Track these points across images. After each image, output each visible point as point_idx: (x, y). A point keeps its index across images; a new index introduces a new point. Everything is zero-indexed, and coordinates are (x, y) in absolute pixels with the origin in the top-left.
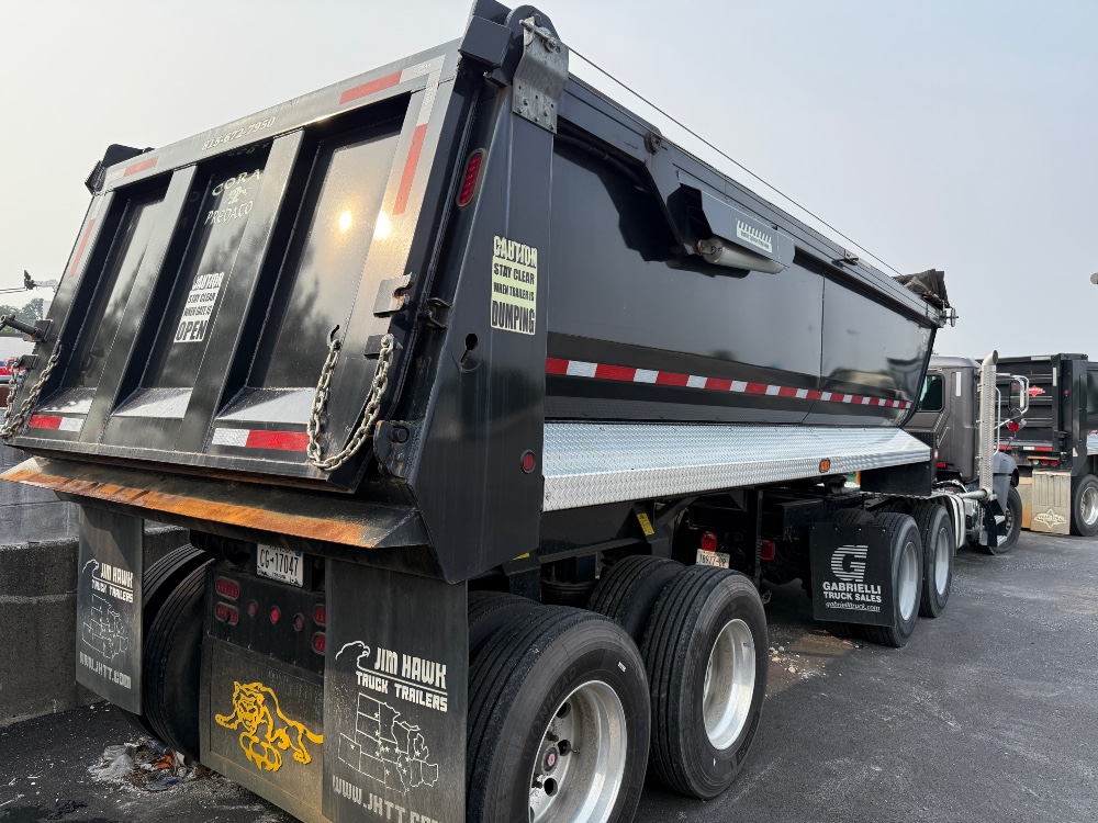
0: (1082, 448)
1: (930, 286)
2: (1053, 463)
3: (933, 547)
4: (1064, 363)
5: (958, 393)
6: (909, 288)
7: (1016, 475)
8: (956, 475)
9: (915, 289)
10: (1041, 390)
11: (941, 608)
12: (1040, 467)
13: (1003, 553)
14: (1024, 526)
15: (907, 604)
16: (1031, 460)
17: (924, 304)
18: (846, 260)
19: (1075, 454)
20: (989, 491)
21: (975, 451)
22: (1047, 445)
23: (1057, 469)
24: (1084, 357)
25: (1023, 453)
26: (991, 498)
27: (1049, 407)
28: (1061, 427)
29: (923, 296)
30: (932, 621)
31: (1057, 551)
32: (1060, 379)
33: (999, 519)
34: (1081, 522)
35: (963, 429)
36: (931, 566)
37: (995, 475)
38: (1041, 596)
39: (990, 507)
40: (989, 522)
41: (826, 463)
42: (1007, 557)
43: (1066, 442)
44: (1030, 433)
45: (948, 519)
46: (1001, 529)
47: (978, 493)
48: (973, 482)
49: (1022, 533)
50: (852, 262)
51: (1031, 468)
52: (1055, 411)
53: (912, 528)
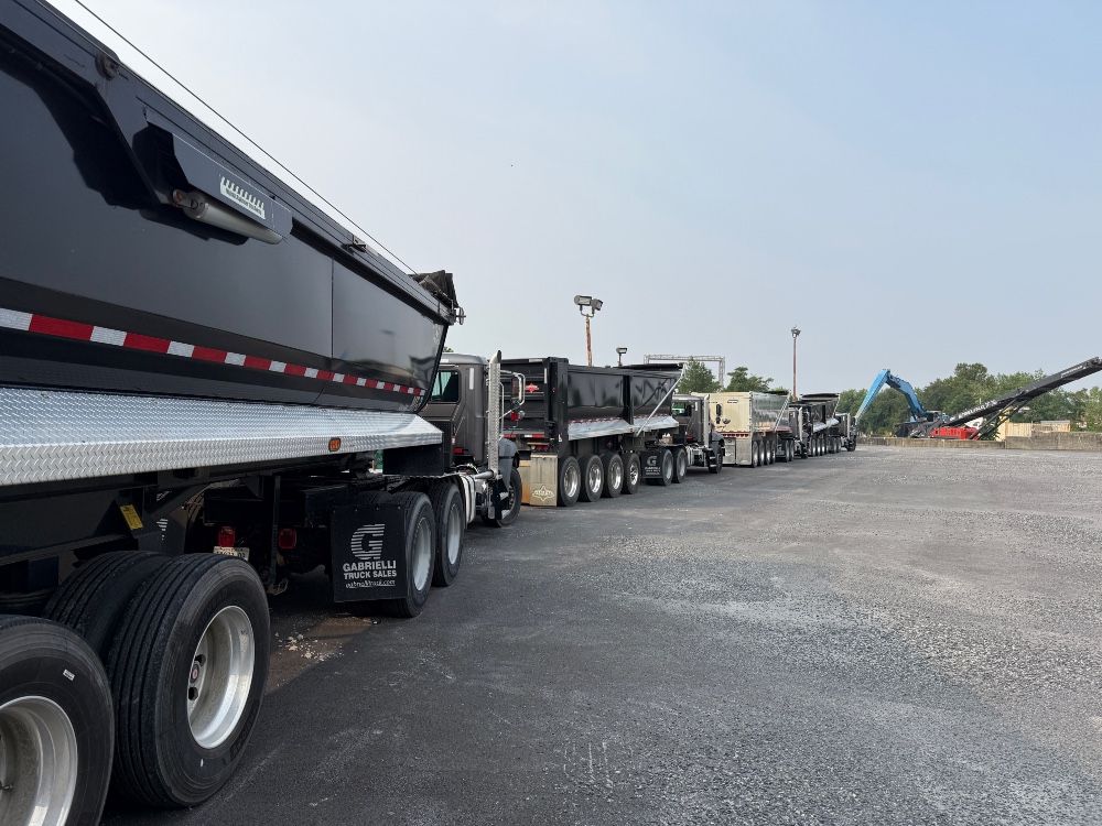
0: (565, 436)
1: (440, 285)
2: (546, 447)
3: (445, 521)
4: (552, 364)
5: (471, 387)
6: (423, 285)
7: (517, 458)
8: (470, 459)
9: (427, 287)
10: (536, 387)
11: (453, 576)
12: (537, 452)
13: (507, 525)
14: (523, 501)
15: (421, 576)
16: (530, 446)
17: (436, 302)
18: (354, 245)
19: (560, 440)
20: (495, 471)
21: (484, 438)
22: (541, 433)
23: (548, 452)
24: (566, 361)
25: (524, 440)
26: (498, 477)
27: (542, 401)
28: (551, 418)
29: (434, 293)
30: (445, 589)
31: (547, 520)
32: (549, 378)
33: (503, 495)
34: (565, 494)
35: (475, 418)
36: (444, 539)
37: (500, 458)
38: (532, 558)
39: (496, 486)
40: (495, 498)
41: (335, 442)
42: (510, 528)
43: (554, 430)
44: (528, 423)
45: (459, 496)
46: (505, 504)
47: (487, 474)
48: (483, 465)
49: (522, 508)
50: (361, 248)
51: (530, 453)
52: (546, 406)
53: (425, 504)
